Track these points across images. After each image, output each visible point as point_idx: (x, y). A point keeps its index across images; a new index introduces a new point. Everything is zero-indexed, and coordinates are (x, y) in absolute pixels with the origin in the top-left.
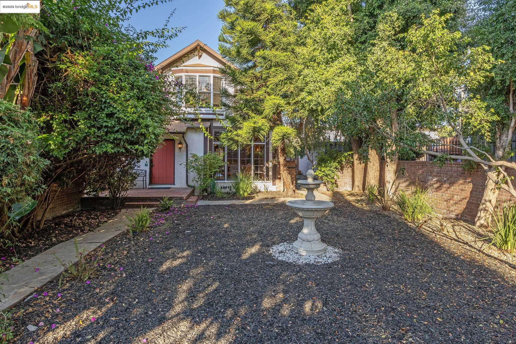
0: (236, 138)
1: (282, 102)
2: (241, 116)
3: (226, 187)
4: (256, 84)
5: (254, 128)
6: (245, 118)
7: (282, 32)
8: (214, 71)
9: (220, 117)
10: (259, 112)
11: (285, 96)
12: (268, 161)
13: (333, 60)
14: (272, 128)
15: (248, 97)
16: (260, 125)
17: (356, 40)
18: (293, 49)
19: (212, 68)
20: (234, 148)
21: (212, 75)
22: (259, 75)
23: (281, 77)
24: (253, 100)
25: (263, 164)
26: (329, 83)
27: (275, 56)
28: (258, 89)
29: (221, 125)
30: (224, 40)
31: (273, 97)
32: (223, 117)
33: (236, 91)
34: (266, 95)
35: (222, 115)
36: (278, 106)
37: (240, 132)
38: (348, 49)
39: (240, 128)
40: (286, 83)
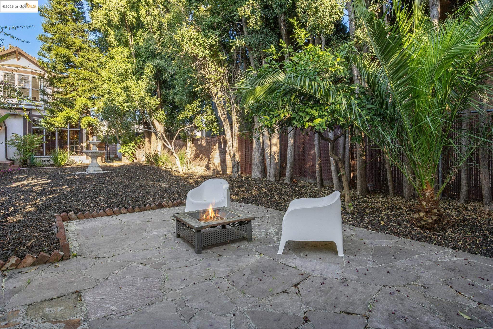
0: (53, 123)
1: (89, 103)
2: (58, 109)
3: (45, 161)
4: (69, 89)
5: (67, 116)
6: (61, 110)
7: (88, 58)
8: (32, 73)
9: (40, 108)
10: (72, 108)
11: (90, 98)
12: (82, 142)
13: (122, 81)
14: (81, 118)
15: (63, 97)
16: (71, 115)
17: (136, 72)
18: (97, 70)
19: (31, 70)
20: (52, 129)
21: (31, 76)
22: (71, 83)
23: (87, 87)
24: (67, 99)
25: (78, 144)
26: (119, 95)
27: (83, 74)
28: (71, 92)
29: (40, 114)
30: (43, 55)
31: (82, 98)
32: (42, 108)
33: (54, 92)
34: (78, 96)
35: (41, 107)
36: (85, 105)
37: (56, 119)
38: (132, 77)
39: (56, 117)
40: (91, 91)
